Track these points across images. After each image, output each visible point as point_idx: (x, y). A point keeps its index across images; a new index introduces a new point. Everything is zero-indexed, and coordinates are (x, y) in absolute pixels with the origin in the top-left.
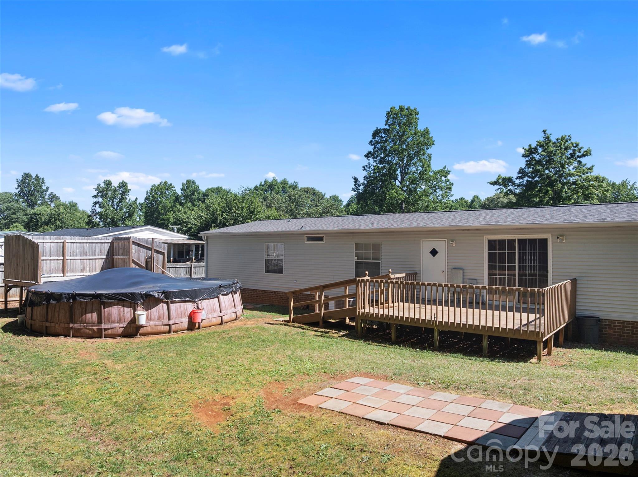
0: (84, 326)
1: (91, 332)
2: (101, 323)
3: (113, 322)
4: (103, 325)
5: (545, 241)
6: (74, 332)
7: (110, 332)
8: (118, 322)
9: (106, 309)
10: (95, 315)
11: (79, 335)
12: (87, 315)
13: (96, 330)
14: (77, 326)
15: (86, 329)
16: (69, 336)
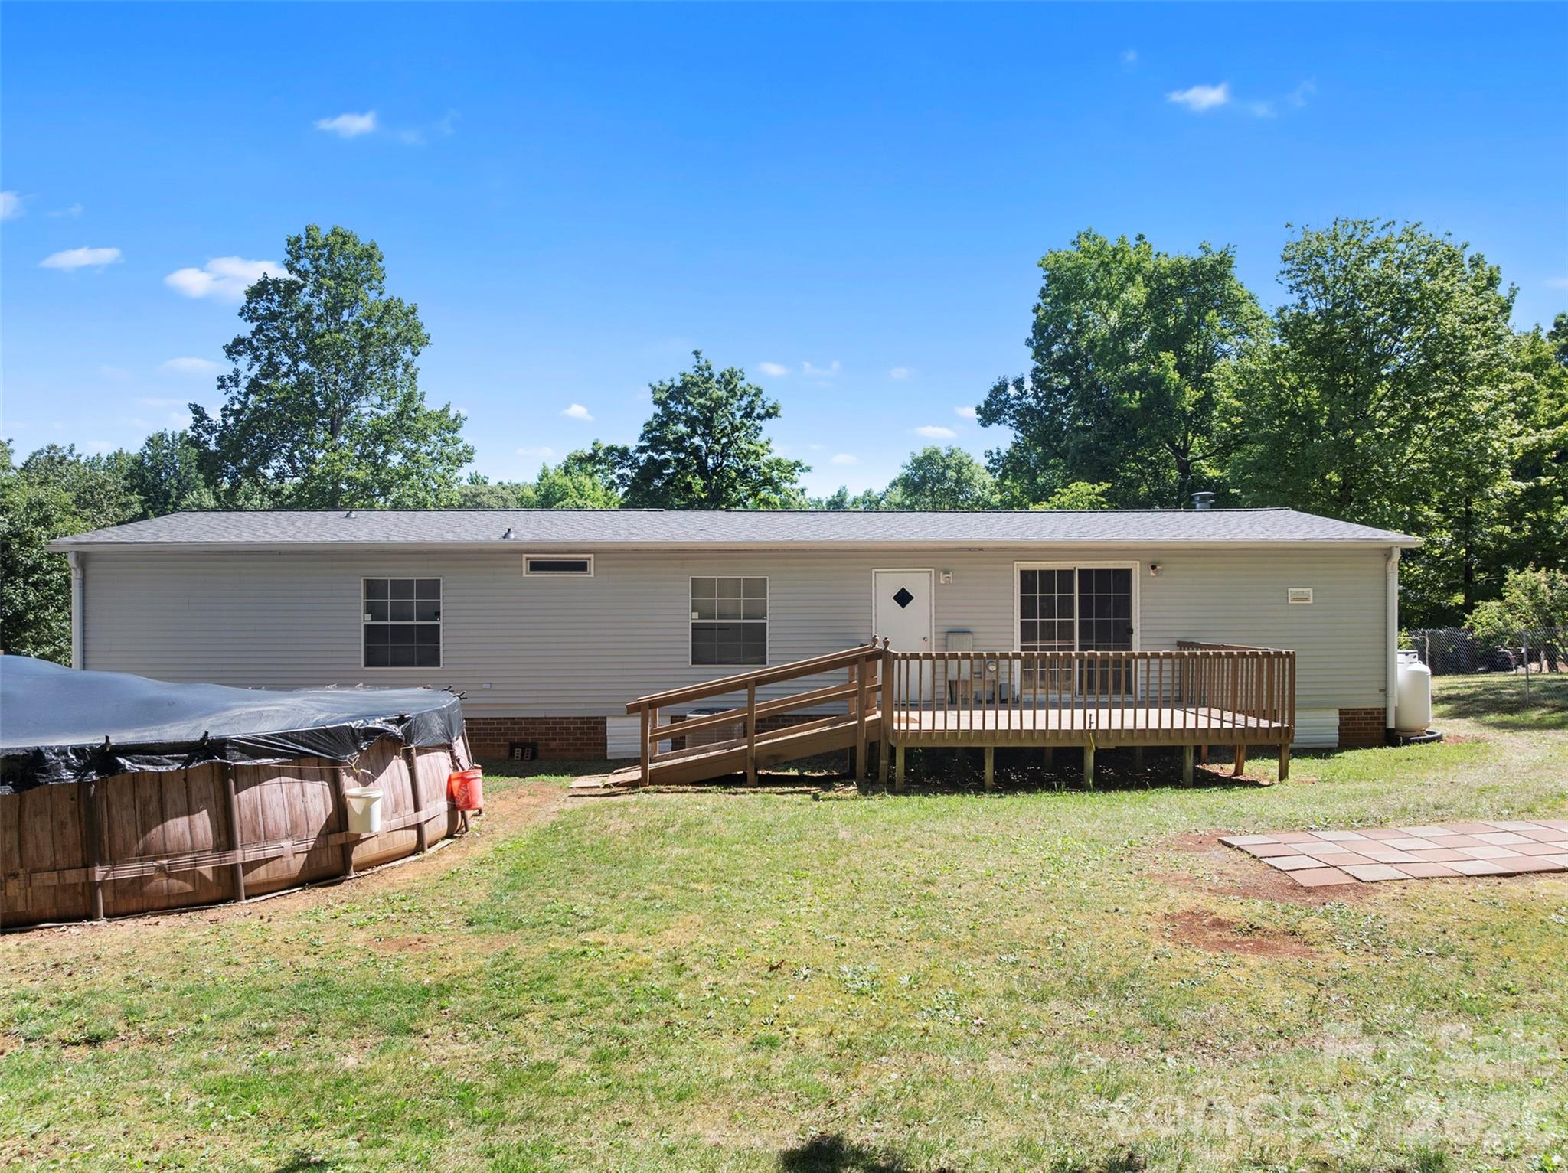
0: (161, 868)
1: (189, 888)
2: (231, 846)
3: (270, 837)
4: (239, 852)
5: (1127, 573)
6: (110, 899)
7: (261, 874)
8: (288, 836)
9: (244, 795)
10: (203, 821)
11: (134, 905)
12: (171, 824)
13: (209, 875)
14: (124, 872)
15: (170, 876)
16: (91, 916)
